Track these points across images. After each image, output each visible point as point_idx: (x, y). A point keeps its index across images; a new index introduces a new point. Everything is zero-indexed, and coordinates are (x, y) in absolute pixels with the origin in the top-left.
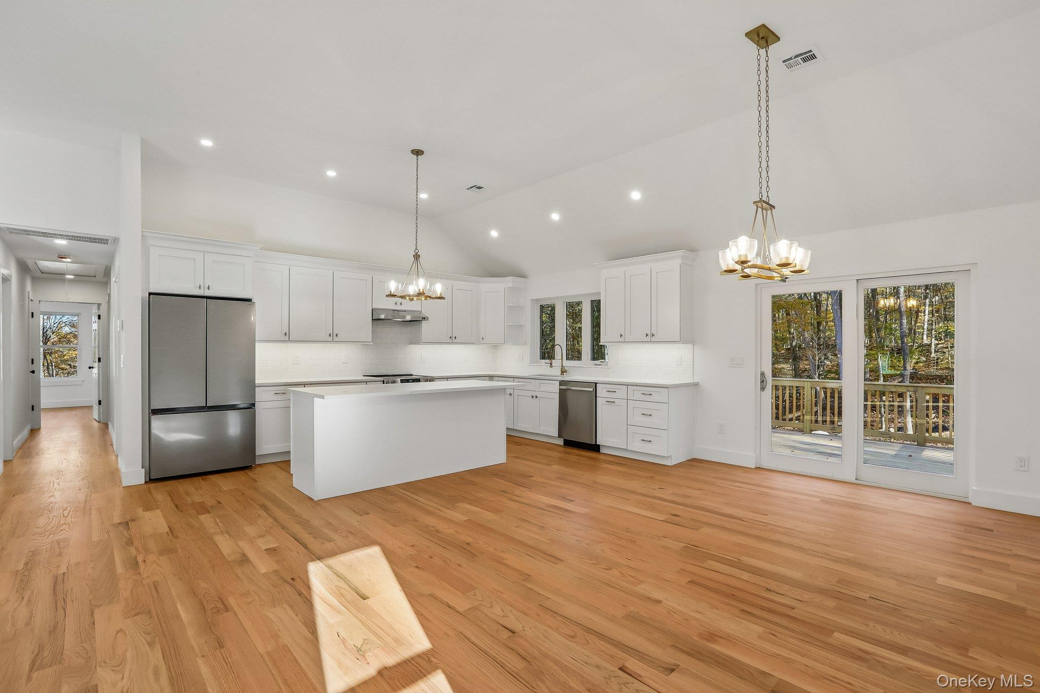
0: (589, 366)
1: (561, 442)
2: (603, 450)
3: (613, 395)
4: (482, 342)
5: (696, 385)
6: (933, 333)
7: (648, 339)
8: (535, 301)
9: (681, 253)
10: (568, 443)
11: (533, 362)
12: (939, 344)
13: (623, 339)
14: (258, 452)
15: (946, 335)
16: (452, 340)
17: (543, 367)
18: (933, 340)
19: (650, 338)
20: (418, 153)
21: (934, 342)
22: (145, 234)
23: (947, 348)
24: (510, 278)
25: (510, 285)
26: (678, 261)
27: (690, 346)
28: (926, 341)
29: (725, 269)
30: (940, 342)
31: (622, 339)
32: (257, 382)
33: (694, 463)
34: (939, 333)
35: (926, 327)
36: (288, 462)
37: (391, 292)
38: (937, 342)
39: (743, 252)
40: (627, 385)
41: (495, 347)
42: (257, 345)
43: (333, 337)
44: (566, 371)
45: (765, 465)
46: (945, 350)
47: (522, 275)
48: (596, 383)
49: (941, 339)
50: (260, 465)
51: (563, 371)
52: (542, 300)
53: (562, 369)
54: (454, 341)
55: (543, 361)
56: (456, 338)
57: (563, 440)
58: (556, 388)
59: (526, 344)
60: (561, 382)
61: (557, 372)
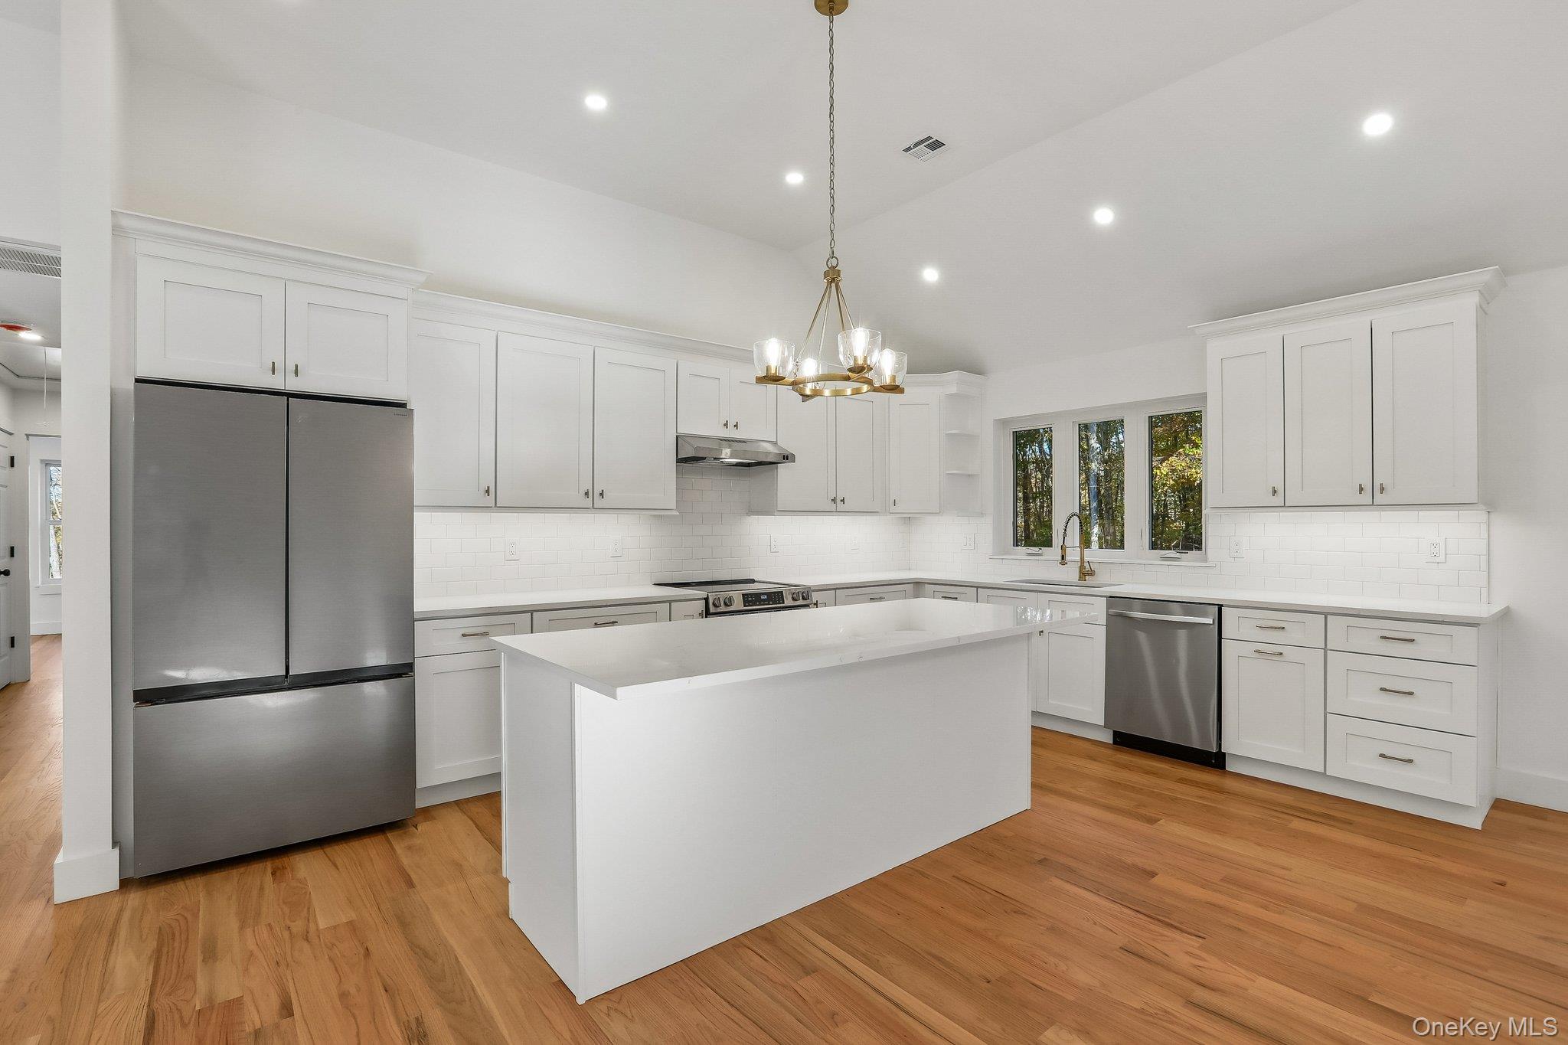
0: (1150, 562)
1: (1107, 737)
2: (1231, 766)
3: (1275, 637)
4: (893, 509)
7: (1366, 498)
8: (1003, 423)
10: (1124, 741)
13: (1280, 500)
14: (420, 784)
16: (837, 505)
17: (1027, 565)
19: (1372, 495)
22: (125, 222)
24: (955, 374)
25: (953, 389)
26: (1470, 302)
27: (1481, 516)
31: (1278, 500)
32: (420, 605)
36: (492, 800)
37: (768, 369)
40: (1326, 613)
41: (908, 520)
42: (419, 517)
43: (593, 500)
44: (1092, 573)
47: (974, 368)
48: (1220, 607)
50: (426, 811)
51: (1085, 573)
52: (1019, 419)
53: (1082, 567)
54: (841, 507)
55: (1022, 550)
56: (843, 501)
57: (1116, 734)
58: (1099, 610)
59: (982, 514)
60: (1112, 599)
61: (1071, 574)
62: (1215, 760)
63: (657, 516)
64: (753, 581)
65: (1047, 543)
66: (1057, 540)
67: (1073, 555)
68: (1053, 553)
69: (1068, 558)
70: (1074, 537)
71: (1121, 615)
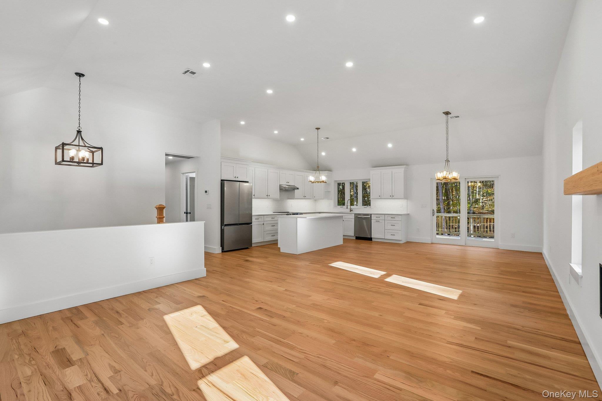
0: (362, 207)
1: (354, 238)
2: (373, 240)
3: (379, 218)
4: (313, 198)
5: (408, 214)
6: (481, 193)
8: (336, 181)
9: (405, 166)
11: (335, 206)
12: (483, 199)
13: (380, 198)
14: (253, 242)
15: (487, 194)
17: (340, 209)
18: (481, 197)
19: (392, 197)
20: (318, 129)
21: (481, 198)
23: (487, 201)
24: (327, 172)
25: (326, 174)
26: (403, 169)
27: (406, 200)
28: (478, 197)
29: (437, 179)
30: (484, 198)
33: (408, 243)
34: (484, 193)
35: (477, 190)
38: (482, 198)
39: (445, 175)
40: (385, 214)
41: (316, 200)
43: (268, 197)
45: (434, 242)
46: (486, 202)
47: (330, 170)
48: (371, 214)
49: (484, 196)
51: (351, 210)
52: (339, 181)
53: (350, 209)
54: (305, 198)
55: (339, 206)
56: (306, 197)
57: (356, 237)
58: (353, 216)
59: (331, 199)
60: (355, 214)
61: (348, 210)
62: (370, 239)
63: (275, 200)
64: (289, 212)
65: (344, 204)
66: (346, 204)
67: (349, 207)
68: (345, 207)
69: (348, 208)
70: (349, 204)
71: (356, 217)
